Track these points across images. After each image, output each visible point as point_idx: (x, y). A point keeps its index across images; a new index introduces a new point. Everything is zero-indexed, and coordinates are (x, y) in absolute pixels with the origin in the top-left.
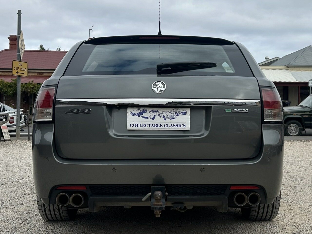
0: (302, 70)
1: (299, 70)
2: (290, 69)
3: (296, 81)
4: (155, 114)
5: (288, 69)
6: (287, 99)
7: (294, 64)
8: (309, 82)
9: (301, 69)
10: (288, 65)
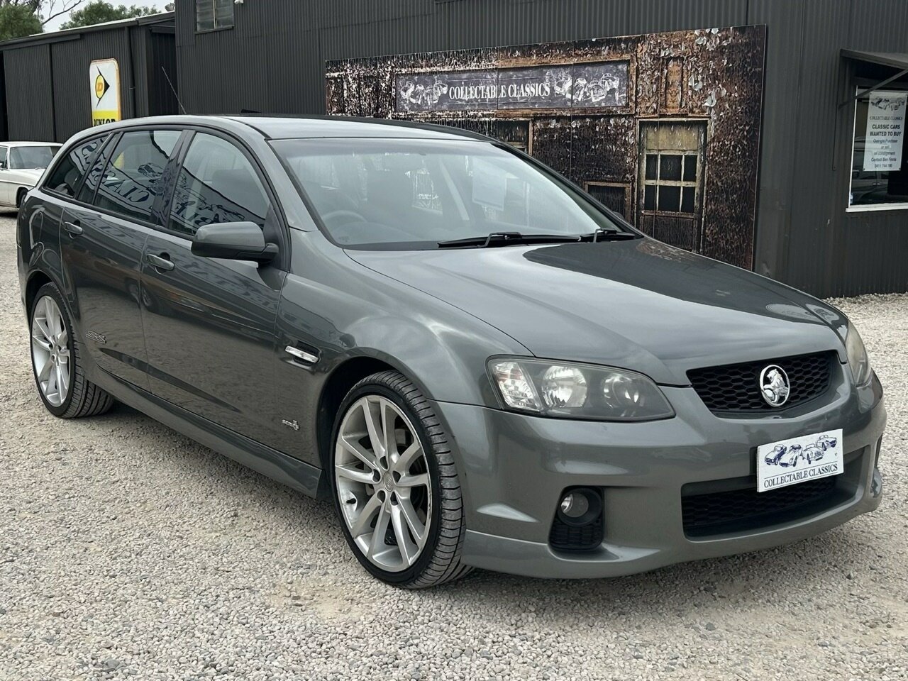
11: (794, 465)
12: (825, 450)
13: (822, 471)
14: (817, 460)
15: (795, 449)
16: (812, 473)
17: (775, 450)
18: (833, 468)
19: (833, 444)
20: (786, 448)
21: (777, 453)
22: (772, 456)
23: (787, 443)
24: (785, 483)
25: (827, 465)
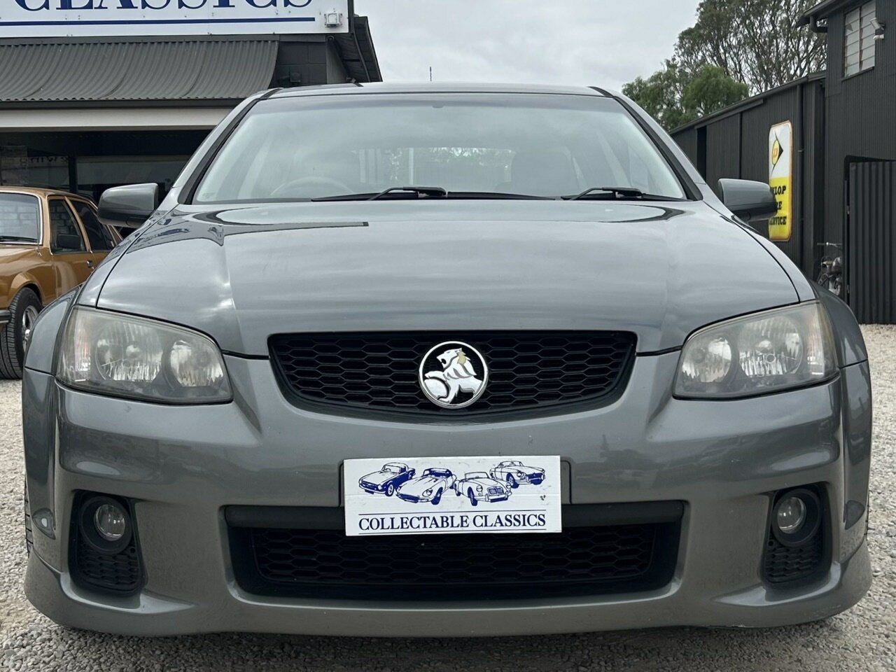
11: (436, 501)
12: (516, 486)
13: (504, 521)
14: (493, 501)
15: (438, 475)
16: (479, 521)
17: (384, 470)
18: (533, 520)
19: (536, 479)
20: (413, 471)
21: (389, 476)
22: (379, 480)
23: (420, 464)
24: (411, 529)
25: (521, 513)
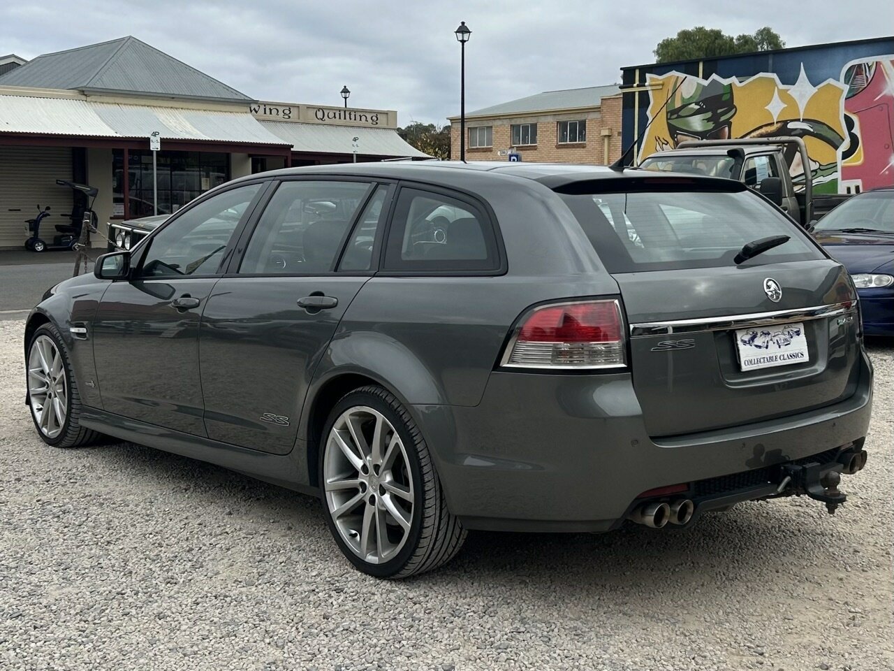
0: (121, 104)
1: (113, 104)
2: (89, 99)
3: (115, 135)
4: (768, 338)
5: (83, 98)
6: (84, 182)
7: (99, 85)
8: (152, 138)
9: (118, 100)
10: (84, 89)
